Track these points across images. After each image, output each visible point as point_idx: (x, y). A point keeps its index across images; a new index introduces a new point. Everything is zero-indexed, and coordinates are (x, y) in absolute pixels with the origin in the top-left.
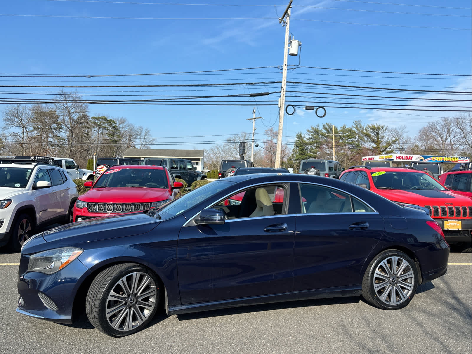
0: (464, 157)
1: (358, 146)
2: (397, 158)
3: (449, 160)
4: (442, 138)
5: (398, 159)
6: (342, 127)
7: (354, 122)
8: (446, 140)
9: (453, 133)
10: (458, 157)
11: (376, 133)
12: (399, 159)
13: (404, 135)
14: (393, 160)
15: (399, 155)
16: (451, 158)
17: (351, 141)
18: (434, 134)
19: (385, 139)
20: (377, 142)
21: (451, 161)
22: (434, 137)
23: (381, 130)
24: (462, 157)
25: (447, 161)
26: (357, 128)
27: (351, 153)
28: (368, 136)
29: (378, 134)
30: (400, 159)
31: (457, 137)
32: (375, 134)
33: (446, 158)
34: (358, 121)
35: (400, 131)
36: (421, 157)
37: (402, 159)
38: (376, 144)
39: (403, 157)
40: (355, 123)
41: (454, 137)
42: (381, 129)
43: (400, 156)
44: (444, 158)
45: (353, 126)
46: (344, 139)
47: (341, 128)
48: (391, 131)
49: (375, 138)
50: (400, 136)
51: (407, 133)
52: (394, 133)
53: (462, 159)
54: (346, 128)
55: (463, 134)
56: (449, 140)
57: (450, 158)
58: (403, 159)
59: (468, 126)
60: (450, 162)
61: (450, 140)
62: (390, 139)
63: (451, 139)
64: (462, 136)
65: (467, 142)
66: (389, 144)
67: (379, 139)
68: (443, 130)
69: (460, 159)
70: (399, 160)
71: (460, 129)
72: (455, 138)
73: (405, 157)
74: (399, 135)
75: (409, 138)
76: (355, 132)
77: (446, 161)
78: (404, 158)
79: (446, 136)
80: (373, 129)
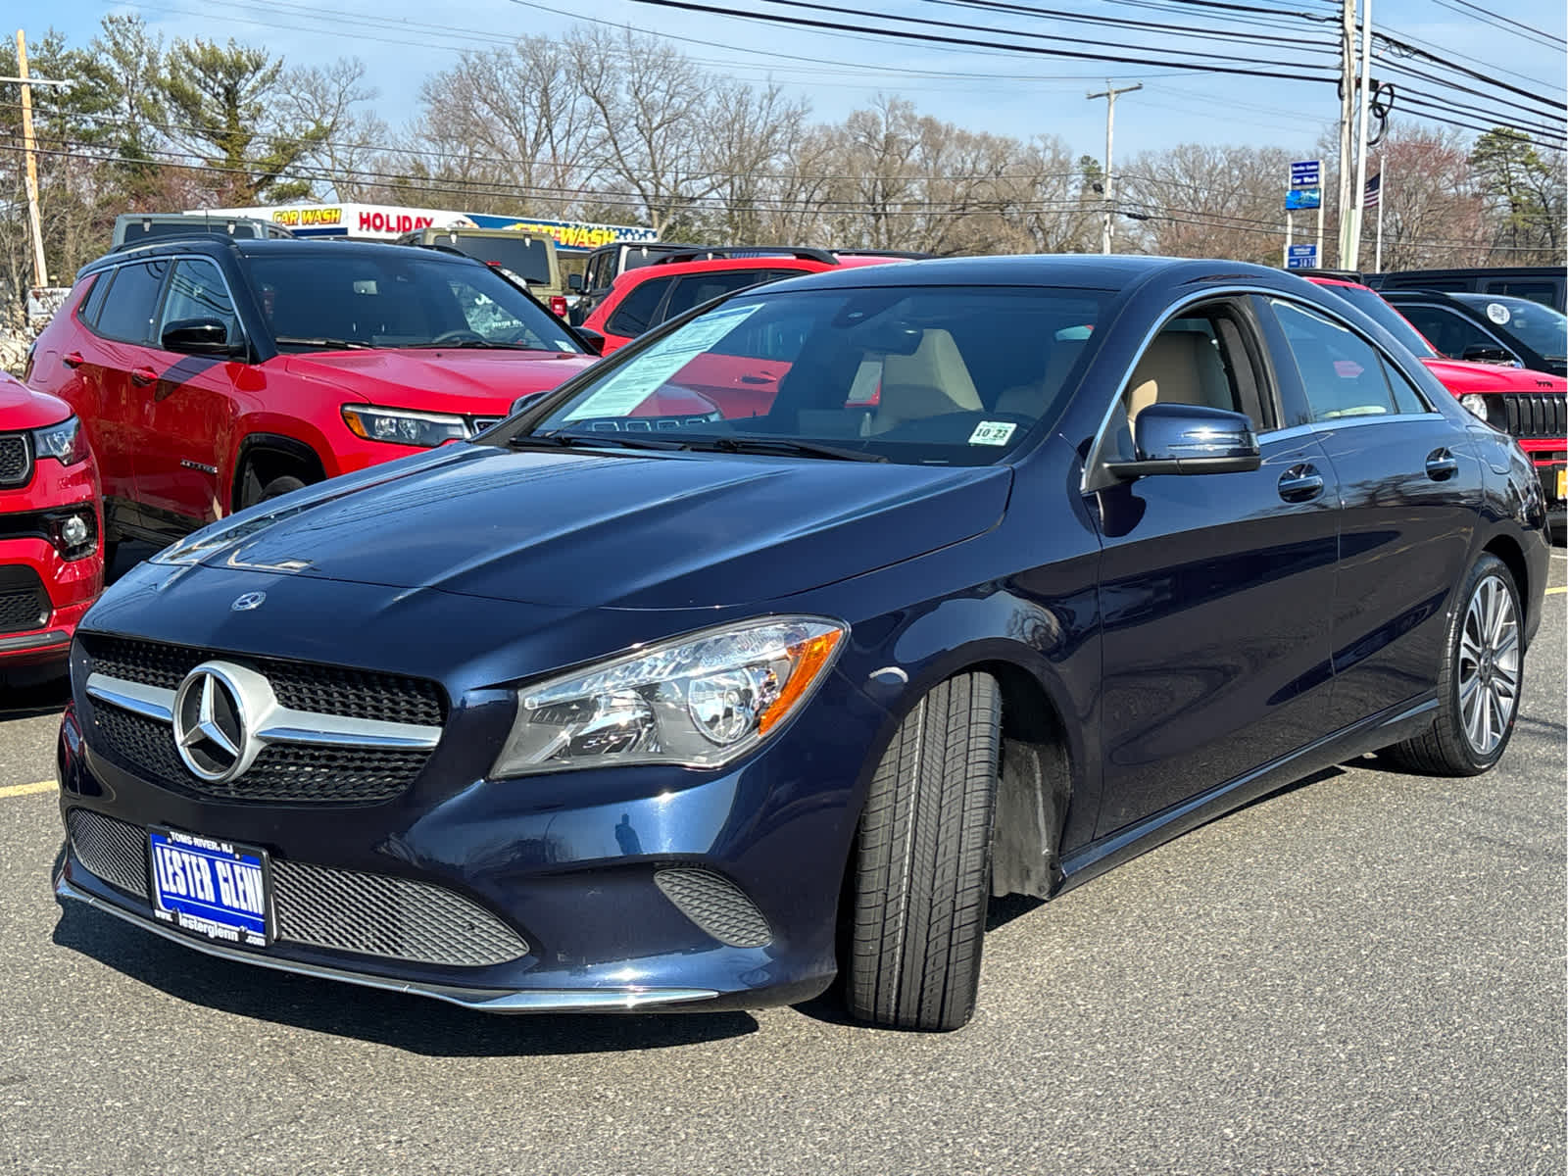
0: (637, 232)
1: (130, 150)
2: (364, 221)
3: (580, 240)
4: (521, 138)
5: (368, 229)
6: (41, 44)
7: (103, 23)
8: (537, 143)
9: (564, 118)
10: (614, 230)
11: (221, 91)
12: (372, 229)
13: (355, 110)
14: (344, 231)
15: (373, 209)
16: (590, 231)
17: (92, 126)
18: (484, 110)
19: (265, 127)
20: (231, 139)
21: (587, 245)
22: (486, 130)
23: (248, 75)
24: (630, 231)
25: (571, 244)
26: (120, 55)
27: (100, 190)
28: (187, 102)
29: (231, 95)
30: (378, 228)
31: (579, 136)
32: (216, 95)
33: (570, 230)
34: (126, 20)
35: (335, 88)
36: (469, 221)
37: (384, 228)
38: (226, 150)
39: (388, 216)
40: (111, 28)
41: (568, 134)
42: (251, 68)
43: (377, 215)
44: (563, 229)
45: (99, 45)
46: (55, 109)
47: (35, 49)
48: (290, 83)
49: (220, 117)
50: (332, 111)
51: (369, 102)
52: (308, 97)
53: (629, 236)
54: (64, 53)
55: (605, 124)
56: (546, 147)
57: (584, 231)
58: (390, 229)
59: (623, 87)
60: (586, 248)
61: (554, 149)
62: (289, 129)
63: (555, 141)
64: (602, 130)
65: (620, 159)
66: (288, 151)
67: (242, 123)
68: (522, 98)
69: (622, 237)
70: (372, 234)
71: (594, 97)
72: (572, 140)
73: (398, 218)
74: (332, 107)
75: (378, 126)
76: (109, 79)
77: (573, 247)
78: (393, 224)
79: (536, 128)
80: (211, 64)
